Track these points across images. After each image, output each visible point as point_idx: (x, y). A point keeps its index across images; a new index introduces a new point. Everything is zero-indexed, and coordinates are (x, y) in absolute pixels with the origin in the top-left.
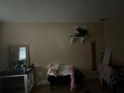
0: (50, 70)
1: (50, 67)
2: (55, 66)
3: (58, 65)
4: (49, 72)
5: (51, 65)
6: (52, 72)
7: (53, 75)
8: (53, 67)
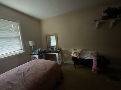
0: (74, 53)
1: (73, 51)
2: (78, 51)
3: (80, 50)
4: (72, 54)
5: (74, 49)
7: (76, 56)
8: (76, 51)
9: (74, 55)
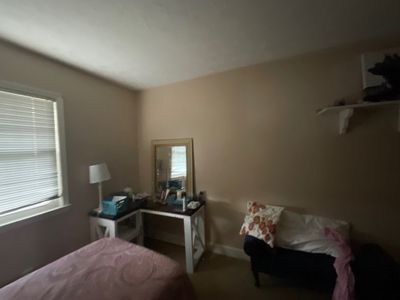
0: (251, 220)
1: (250, 210)
2: (269, 212)
3: (279, 210)
4: (246, 225)
5: (254, 204)
6: (256, 226)
7: (262, 237)
8: (260, 213)
9: (251, 227)
